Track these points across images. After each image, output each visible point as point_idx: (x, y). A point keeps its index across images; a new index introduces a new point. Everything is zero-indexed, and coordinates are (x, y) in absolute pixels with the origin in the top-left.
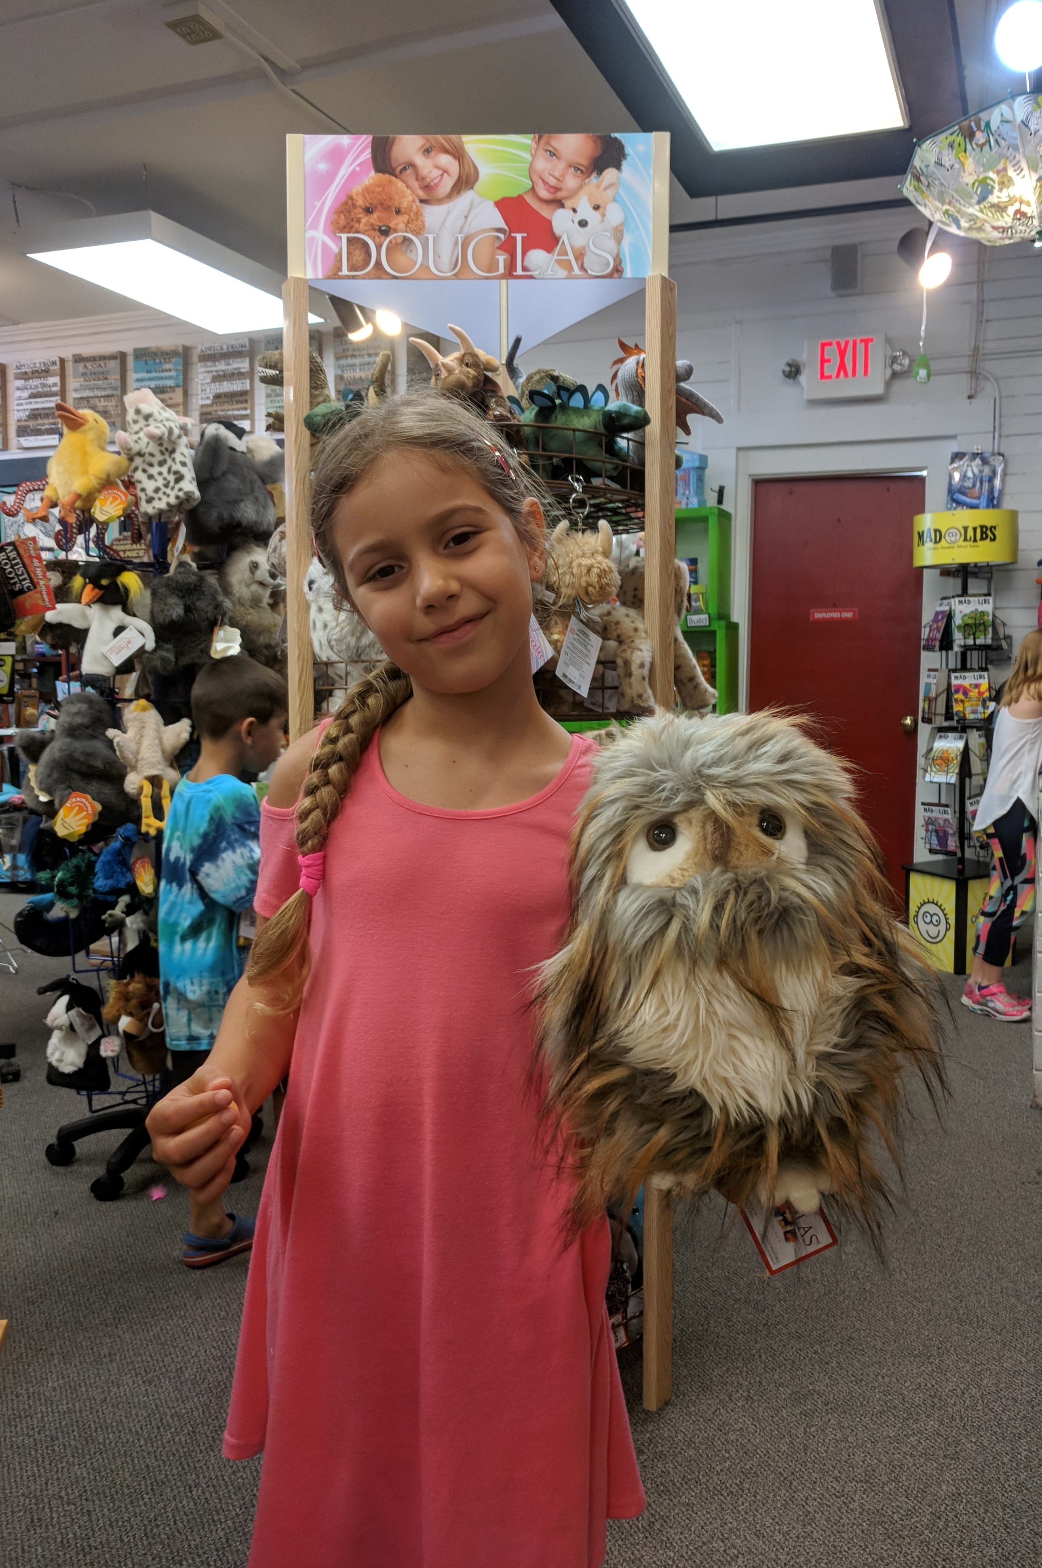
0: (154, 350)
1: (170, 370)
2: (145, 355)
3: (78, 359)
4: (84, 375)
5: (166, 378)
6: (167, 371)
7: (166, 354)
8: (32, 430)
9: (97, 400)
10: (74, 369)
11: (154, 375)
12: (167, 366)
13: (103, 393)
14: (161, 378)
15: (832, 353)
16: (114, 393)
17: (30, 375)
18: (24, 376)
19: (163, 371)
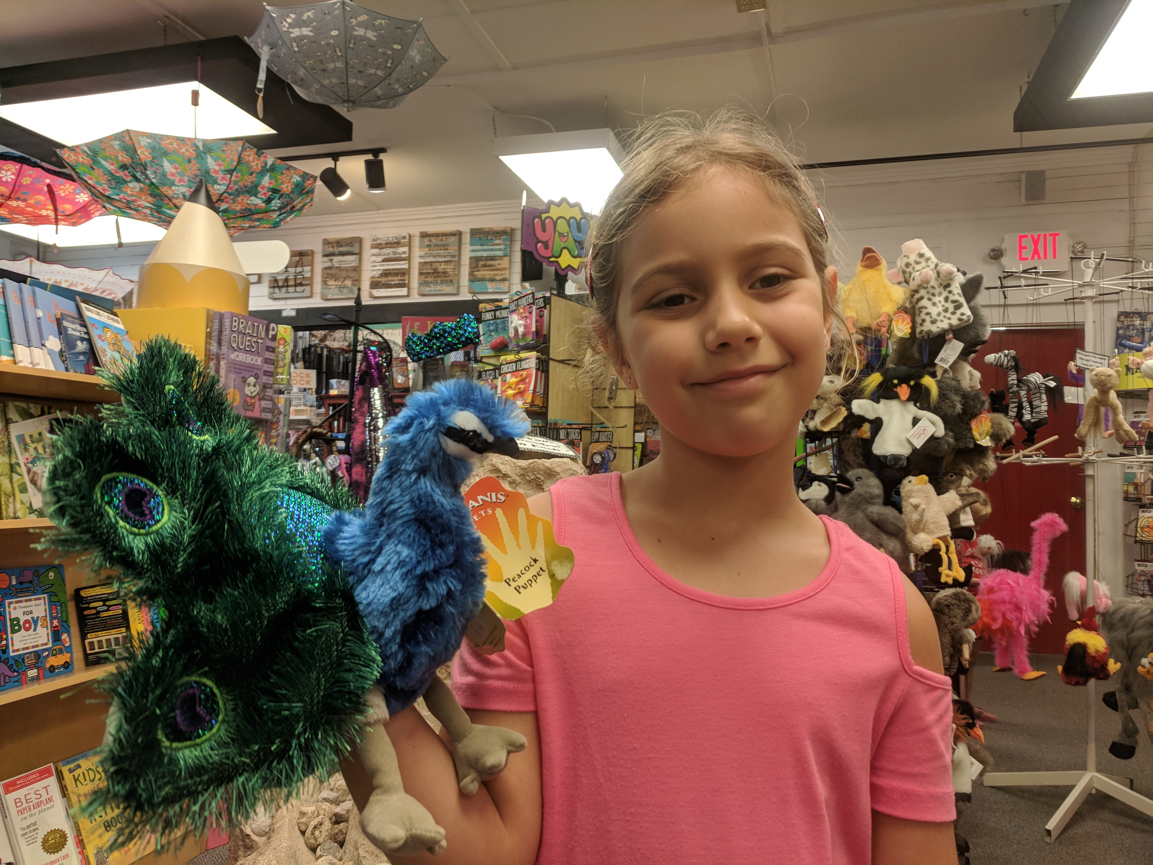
0: (487, 230)
1: (499, 244)
2: (479, 233)
3: (424, 235)
4: (428, 246)
5: (496, 250)
6: (496, 245)
7: (497, 233)
8: (383, 285)
9: (438, 264)
10: (421, 242)
11: (486, 247)
12: (497, 242)
13: (444, 260)
14: (492, 250)
15: (1027, 242)
16: (453, 259)
17: (384, 246)
18: (379, 246)
19: (493, 245)
